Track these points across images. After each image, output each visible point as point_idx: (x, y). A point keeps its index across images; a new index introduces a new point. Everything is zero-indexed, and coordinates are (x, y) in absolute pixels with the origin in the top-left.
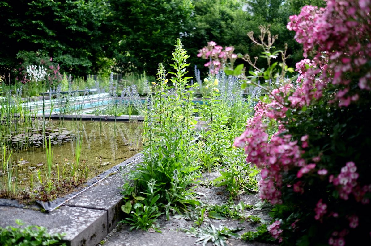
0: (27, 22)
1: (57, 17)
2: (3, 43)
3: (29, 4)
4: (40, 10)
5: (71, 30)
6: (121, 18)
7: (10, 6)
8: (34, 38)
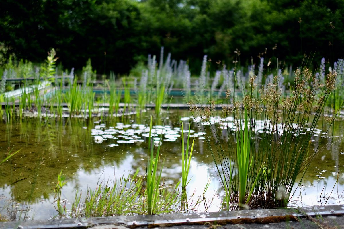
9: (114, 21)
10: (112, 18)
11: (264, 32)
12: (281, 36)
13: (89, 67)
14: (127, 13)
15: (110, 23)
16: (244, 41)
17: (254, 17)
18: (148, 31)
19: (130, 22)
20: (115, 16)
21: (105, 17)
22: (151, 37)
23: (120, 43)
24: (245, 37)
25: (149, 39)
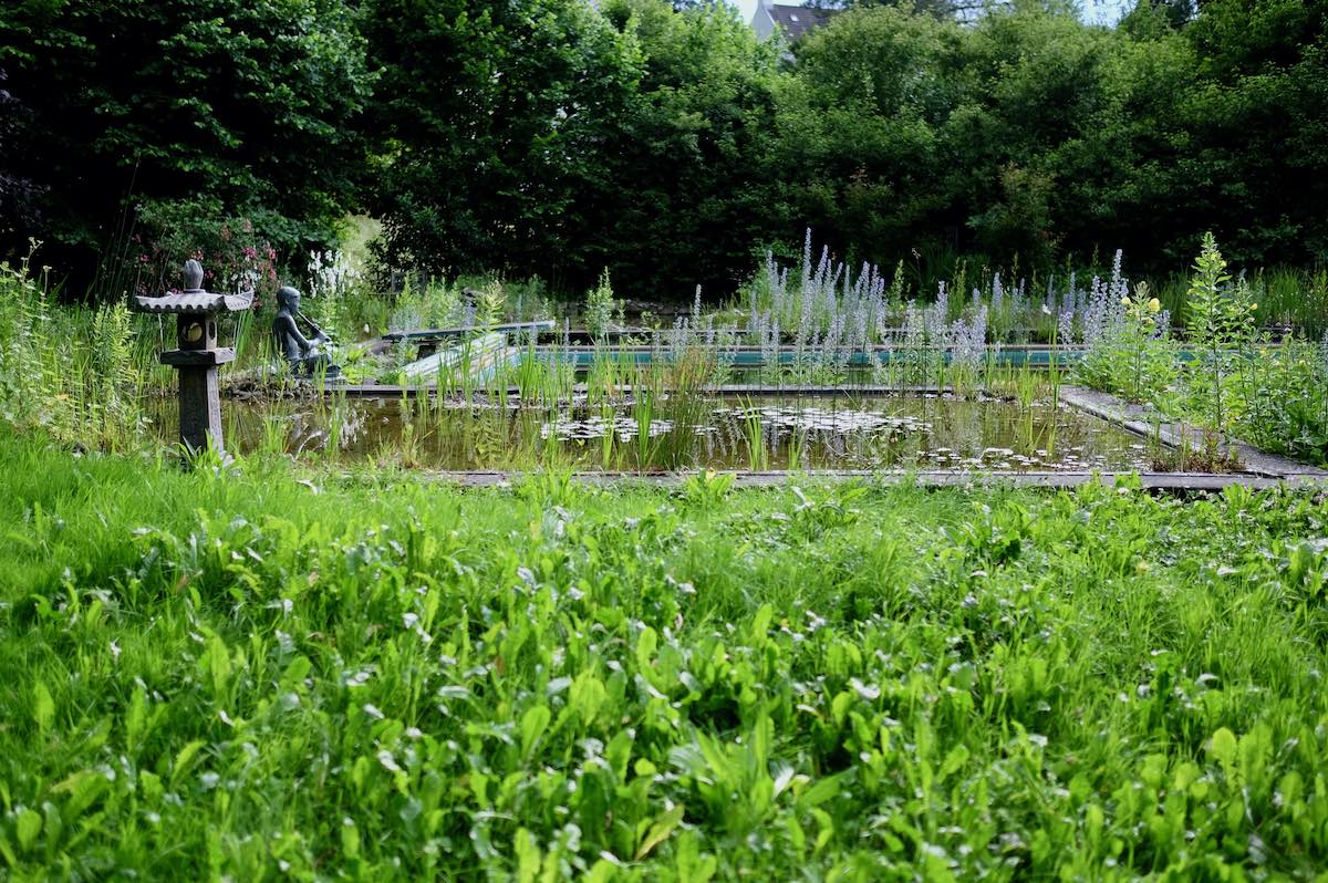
0: (144, 101)
1: (251, 85)
2: (58, 168)
3: (164, 42)
4: (195, 63)
5: (291, 126)
6: (422, 87)
7: (93, 47)
8: (178, 154)
9: (693, 142)
10: (685, 131)
11: (1166, 155)
12: (1220, 164)
13: (606, 291)
14: (735, 111)
15: (680, 147)
16: (1099, 184)
17: (1138, 106)
18: (797, 166)
19: (742, 140)
20: (697, 124)
21: (665, 131)
22: (804, 182)
23: (712, 207)
24: (1103, 173)
25: (797, 189)
